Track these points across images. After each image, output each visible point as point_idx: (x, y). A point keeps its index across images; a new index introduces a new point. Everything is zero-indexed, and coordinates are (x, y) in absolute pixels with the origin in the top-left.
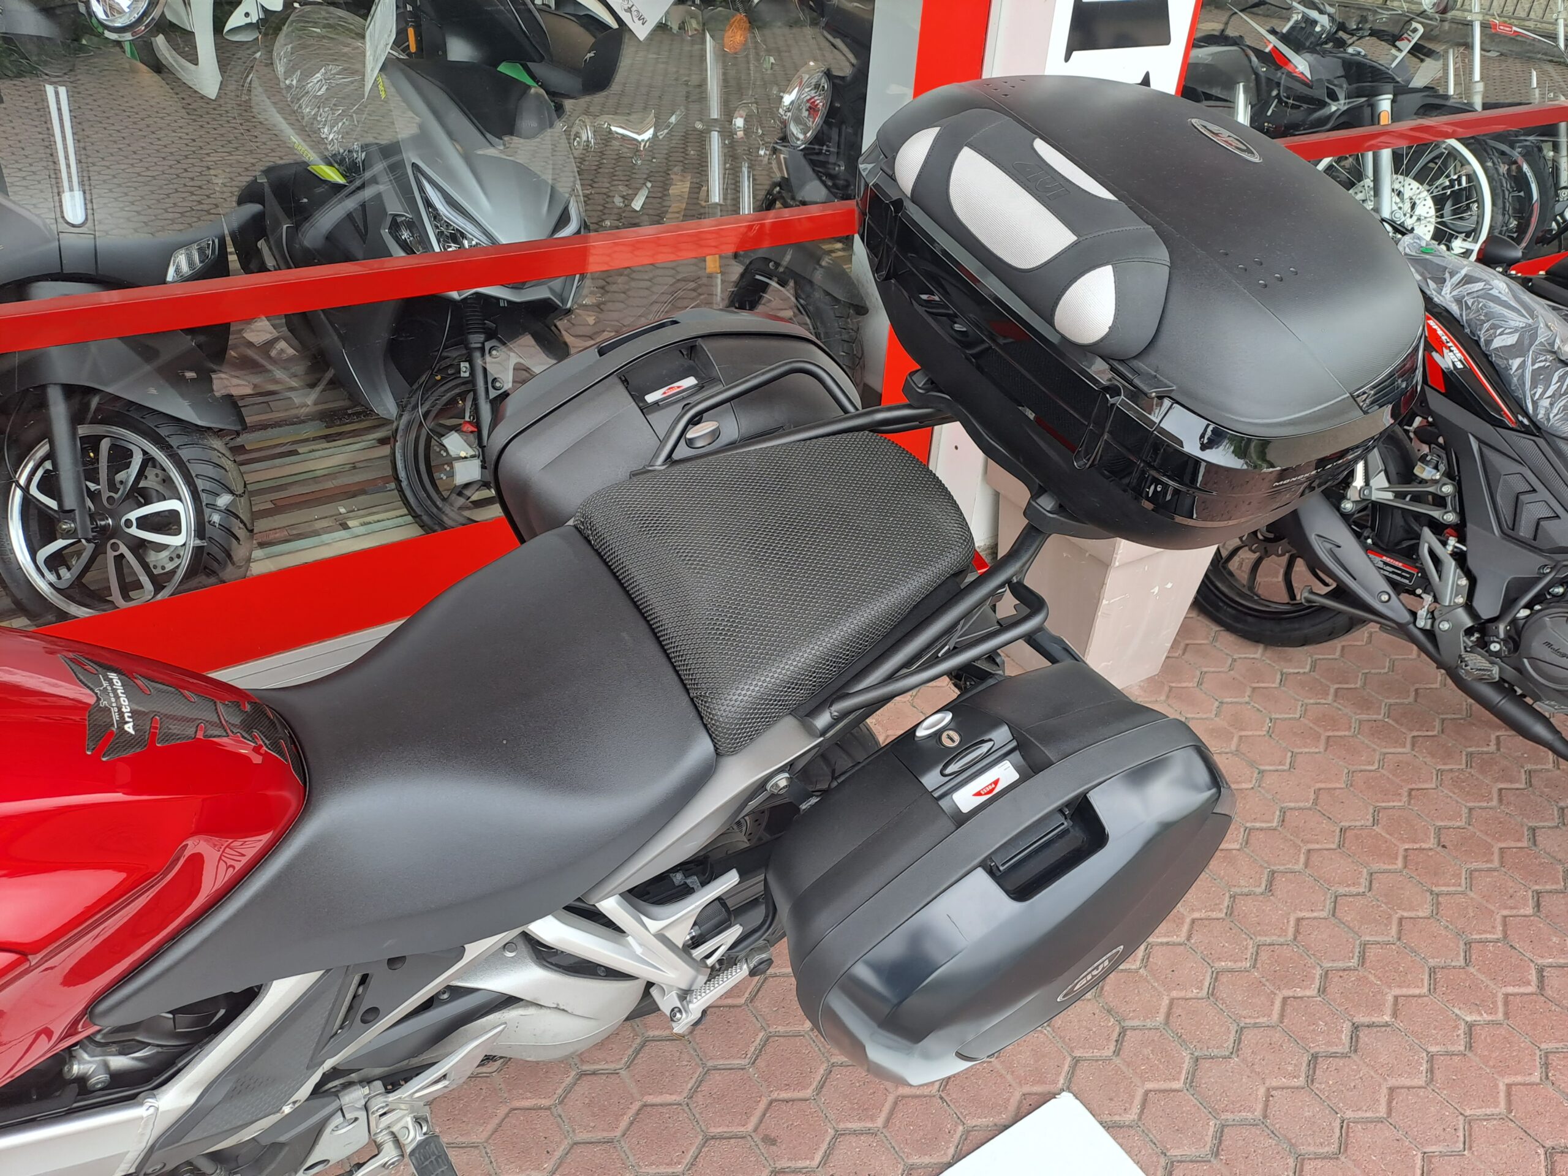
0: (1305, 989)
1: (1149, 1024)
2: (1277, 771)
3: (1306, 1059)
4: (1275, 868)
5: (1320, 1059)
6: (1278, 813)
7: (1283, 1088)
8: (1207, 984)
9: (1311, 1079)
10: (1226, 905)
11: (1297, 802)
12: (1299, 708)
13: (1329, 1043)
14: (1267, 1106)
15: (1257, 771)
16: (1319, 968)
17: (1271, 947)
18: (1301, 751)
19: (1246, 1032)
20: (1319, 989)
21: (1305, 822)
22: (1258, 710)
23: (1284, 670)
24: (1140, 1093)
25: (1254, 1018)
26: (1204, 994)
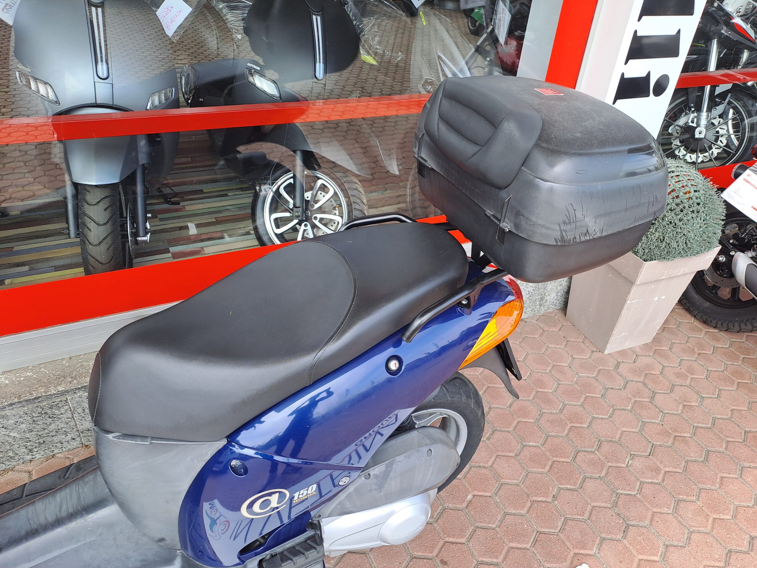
0: (726, 514)
1: (641, 524)
2: (711, 398)
3: (725, 552)
4: (709, 449)
5: (733, 553)
6: (711, 420)
8: (673, 507)
9: (727, 563)
10: (683, 466)
11: (721, 415)
12: (723, 366)
13: (738, 545)
15: (700, 397)
16: (733, 504)
17: (707, 491)
18: (723, 388)
19: (693, 534)
20: (733, 516)
21: (726, 426)
22: (701, 365)
23: (715, 345)
24: (636, 560)
25: (697, 527)
26: (670, 511)
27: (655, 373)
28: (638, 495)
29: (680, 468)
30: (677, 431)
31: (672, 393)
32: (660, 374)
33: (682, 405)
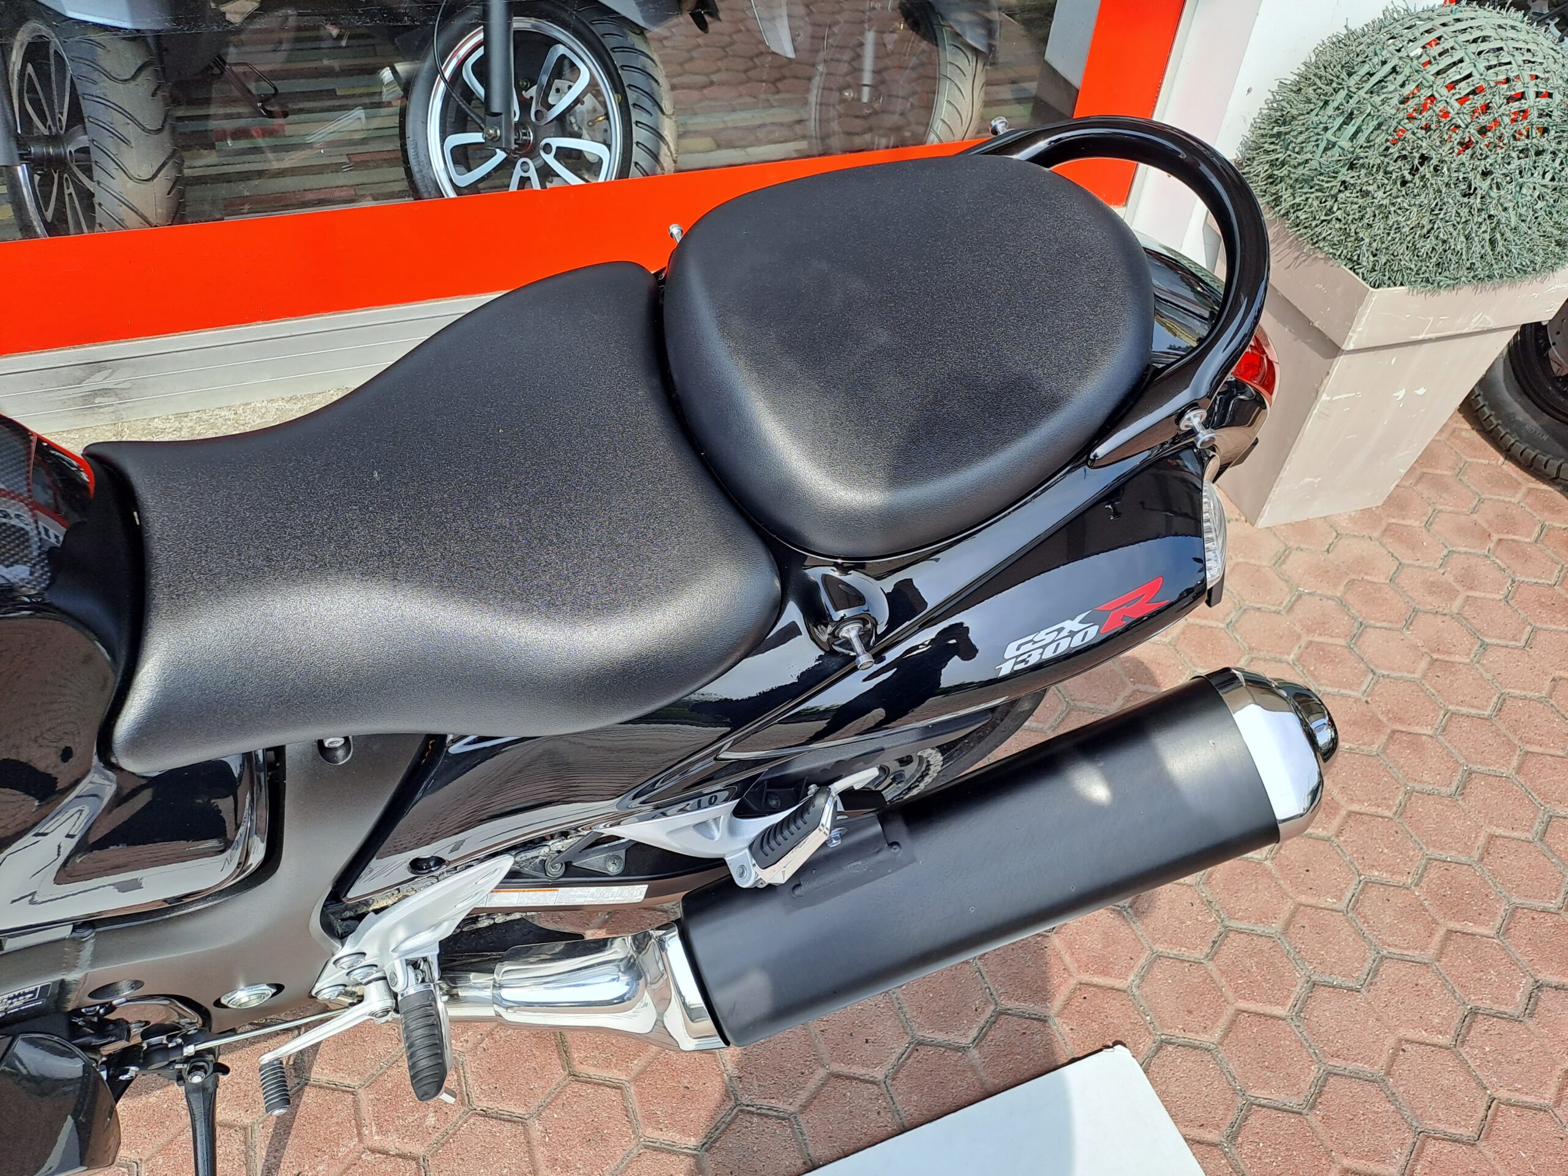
0: (1482, 924)
1: (1260, 929)
2: (1507, 647)
3: (1462, 1011)
4: (1475, 767)
5: (1480, 1017)
6: (1495, 699)
7: (1421, 1043)
8: (1349, 895)
9: (1461, 1039)
10: (1397, 802)
11: (1524, 689)
13: (1496, 1000)
14: (1395, 1060)
15: (1479, 643)
16: (1505, 902)
17: (1445, 864)
18: (1545, 626)
19: (1387, 963)
20: (1500, 929)
21: (1530, 716)
22: (1499, 566)
23: (1547, 523)
24: (1230, 1011)
25: (1401, 948)
26: (1342, 906)
27: (1375, 580)
28: (1268, 863)
29: (1389, 807)
30: (1401, 720)
31: (1408, 629)
32: (1388, 581)
33: (1427, 659)
